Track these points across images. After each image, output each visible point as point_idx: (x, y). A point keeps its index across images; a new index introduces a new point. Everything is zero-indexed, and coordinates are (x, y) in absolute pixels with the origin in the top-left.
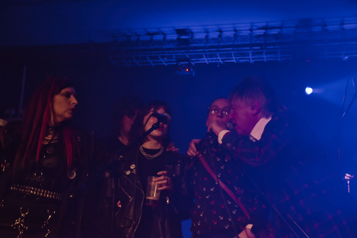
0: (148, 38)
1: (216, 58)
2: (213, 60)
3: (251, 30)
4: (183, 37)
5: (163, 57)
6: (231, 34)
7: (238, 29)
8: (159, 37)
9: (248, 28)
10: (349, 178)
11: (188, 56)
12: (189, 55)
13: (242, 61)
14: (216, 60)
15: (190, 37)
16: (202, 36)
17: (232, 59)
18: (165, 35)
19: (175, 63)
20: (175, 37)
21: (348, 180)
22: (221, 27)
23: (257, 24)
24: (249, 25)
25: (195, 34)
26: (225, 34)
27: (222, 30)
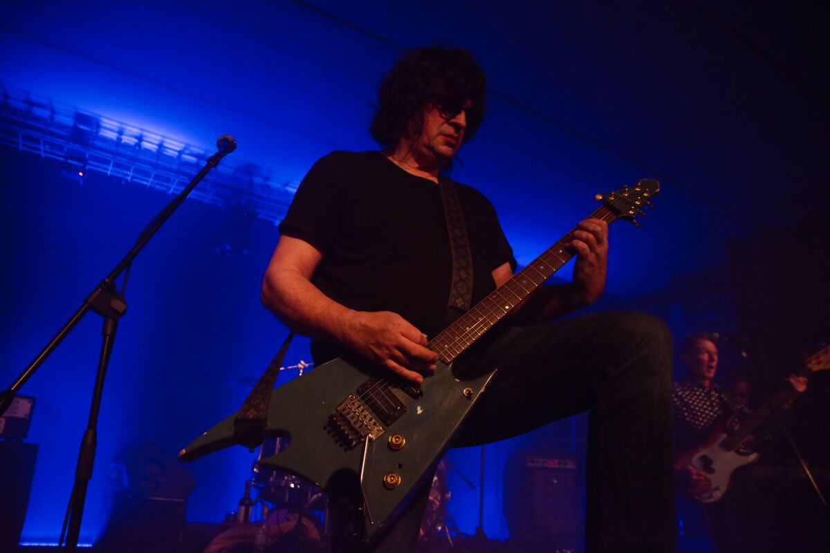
0: (23, 106)
1: (126, 172)
2: (119, 173)
3: (181, 153)
4: (82, 127)
5: (45, 143)
6: (154, 148)
7: (165, 145)
8: (44, 113)
9: (178, 149)
10: (302, 367)
11: (87, 156)
12: (89, 155)
13: (158, 187)
14: (124, 174)
15: (94, 131)
16: (112, 136)
17: (148, 181)
18: (53, 111)
19: (62, 159)
20: (69, 122)
21: (301, 368)
22: (145, 133)
23: (193, 149)
24: (183, 146)
25: (102, 130)
26: (145, 145)
27: (144, 139)
